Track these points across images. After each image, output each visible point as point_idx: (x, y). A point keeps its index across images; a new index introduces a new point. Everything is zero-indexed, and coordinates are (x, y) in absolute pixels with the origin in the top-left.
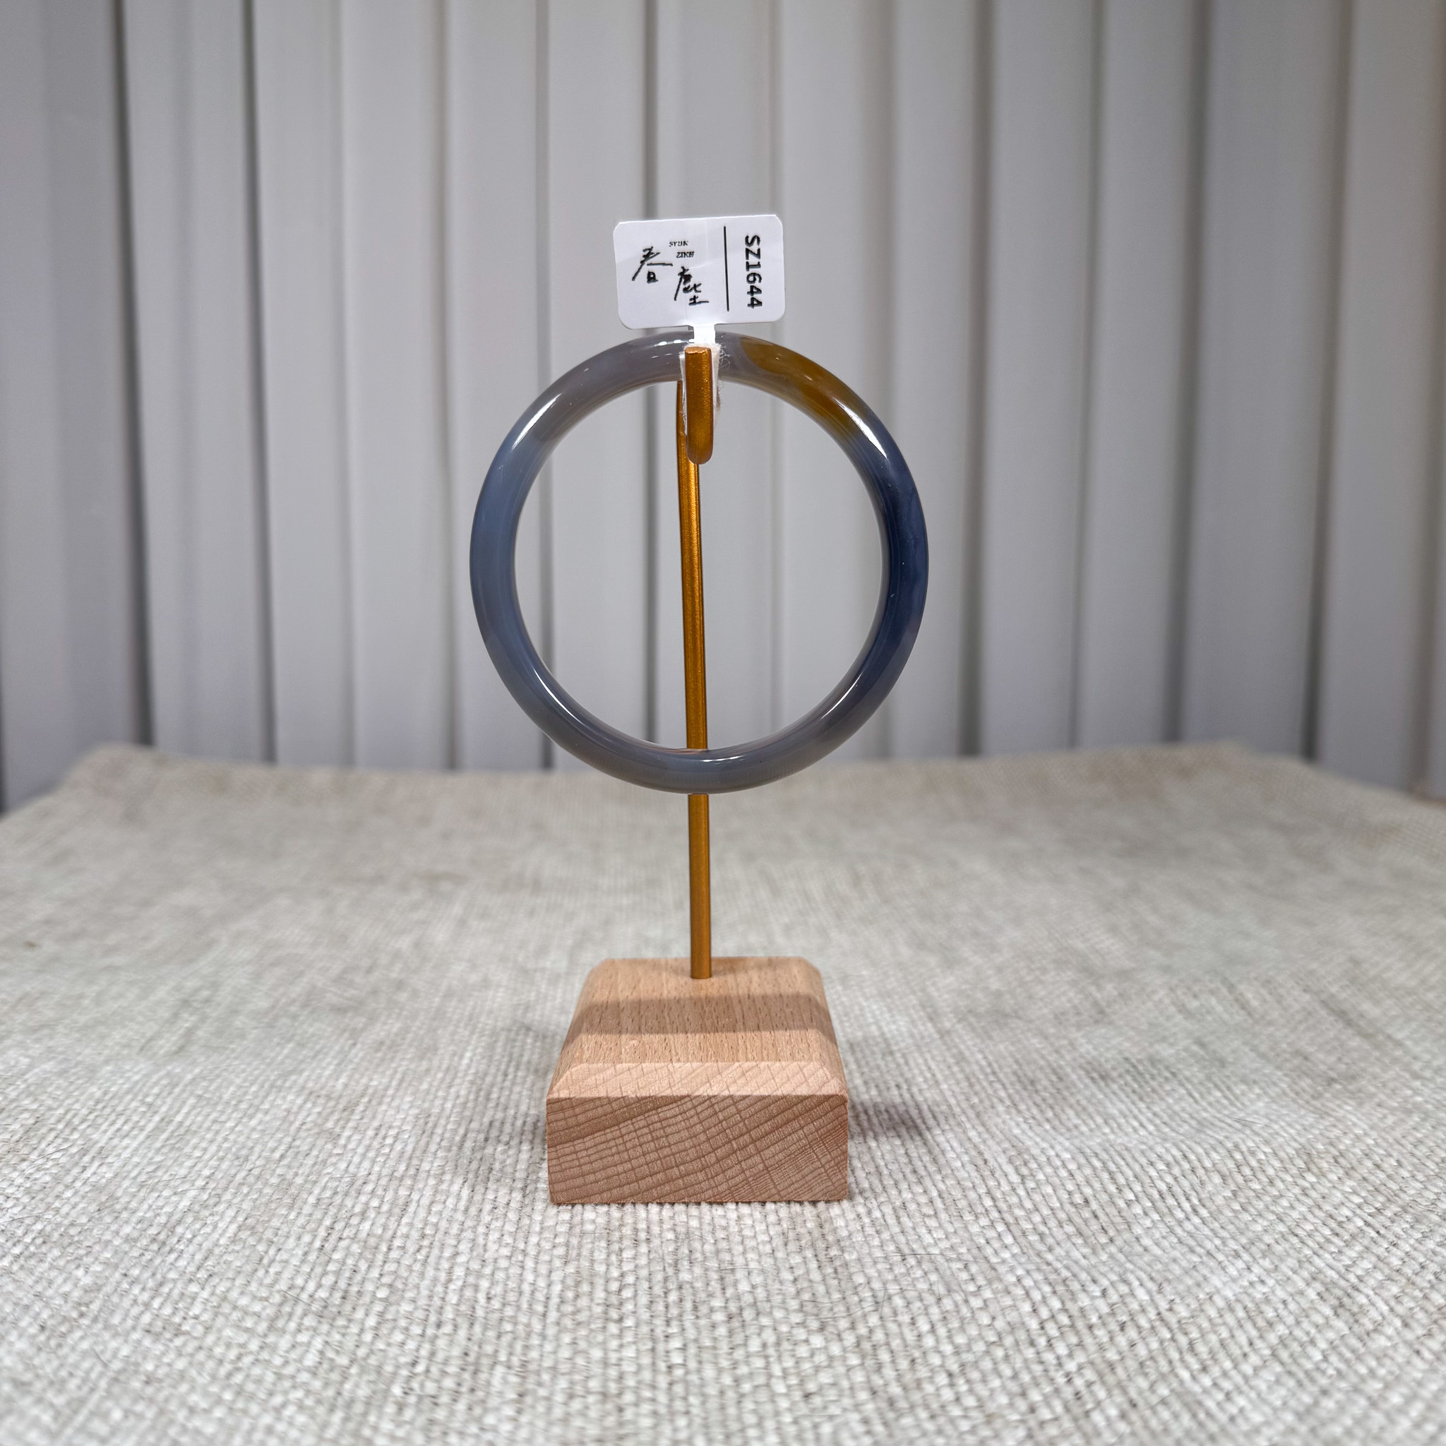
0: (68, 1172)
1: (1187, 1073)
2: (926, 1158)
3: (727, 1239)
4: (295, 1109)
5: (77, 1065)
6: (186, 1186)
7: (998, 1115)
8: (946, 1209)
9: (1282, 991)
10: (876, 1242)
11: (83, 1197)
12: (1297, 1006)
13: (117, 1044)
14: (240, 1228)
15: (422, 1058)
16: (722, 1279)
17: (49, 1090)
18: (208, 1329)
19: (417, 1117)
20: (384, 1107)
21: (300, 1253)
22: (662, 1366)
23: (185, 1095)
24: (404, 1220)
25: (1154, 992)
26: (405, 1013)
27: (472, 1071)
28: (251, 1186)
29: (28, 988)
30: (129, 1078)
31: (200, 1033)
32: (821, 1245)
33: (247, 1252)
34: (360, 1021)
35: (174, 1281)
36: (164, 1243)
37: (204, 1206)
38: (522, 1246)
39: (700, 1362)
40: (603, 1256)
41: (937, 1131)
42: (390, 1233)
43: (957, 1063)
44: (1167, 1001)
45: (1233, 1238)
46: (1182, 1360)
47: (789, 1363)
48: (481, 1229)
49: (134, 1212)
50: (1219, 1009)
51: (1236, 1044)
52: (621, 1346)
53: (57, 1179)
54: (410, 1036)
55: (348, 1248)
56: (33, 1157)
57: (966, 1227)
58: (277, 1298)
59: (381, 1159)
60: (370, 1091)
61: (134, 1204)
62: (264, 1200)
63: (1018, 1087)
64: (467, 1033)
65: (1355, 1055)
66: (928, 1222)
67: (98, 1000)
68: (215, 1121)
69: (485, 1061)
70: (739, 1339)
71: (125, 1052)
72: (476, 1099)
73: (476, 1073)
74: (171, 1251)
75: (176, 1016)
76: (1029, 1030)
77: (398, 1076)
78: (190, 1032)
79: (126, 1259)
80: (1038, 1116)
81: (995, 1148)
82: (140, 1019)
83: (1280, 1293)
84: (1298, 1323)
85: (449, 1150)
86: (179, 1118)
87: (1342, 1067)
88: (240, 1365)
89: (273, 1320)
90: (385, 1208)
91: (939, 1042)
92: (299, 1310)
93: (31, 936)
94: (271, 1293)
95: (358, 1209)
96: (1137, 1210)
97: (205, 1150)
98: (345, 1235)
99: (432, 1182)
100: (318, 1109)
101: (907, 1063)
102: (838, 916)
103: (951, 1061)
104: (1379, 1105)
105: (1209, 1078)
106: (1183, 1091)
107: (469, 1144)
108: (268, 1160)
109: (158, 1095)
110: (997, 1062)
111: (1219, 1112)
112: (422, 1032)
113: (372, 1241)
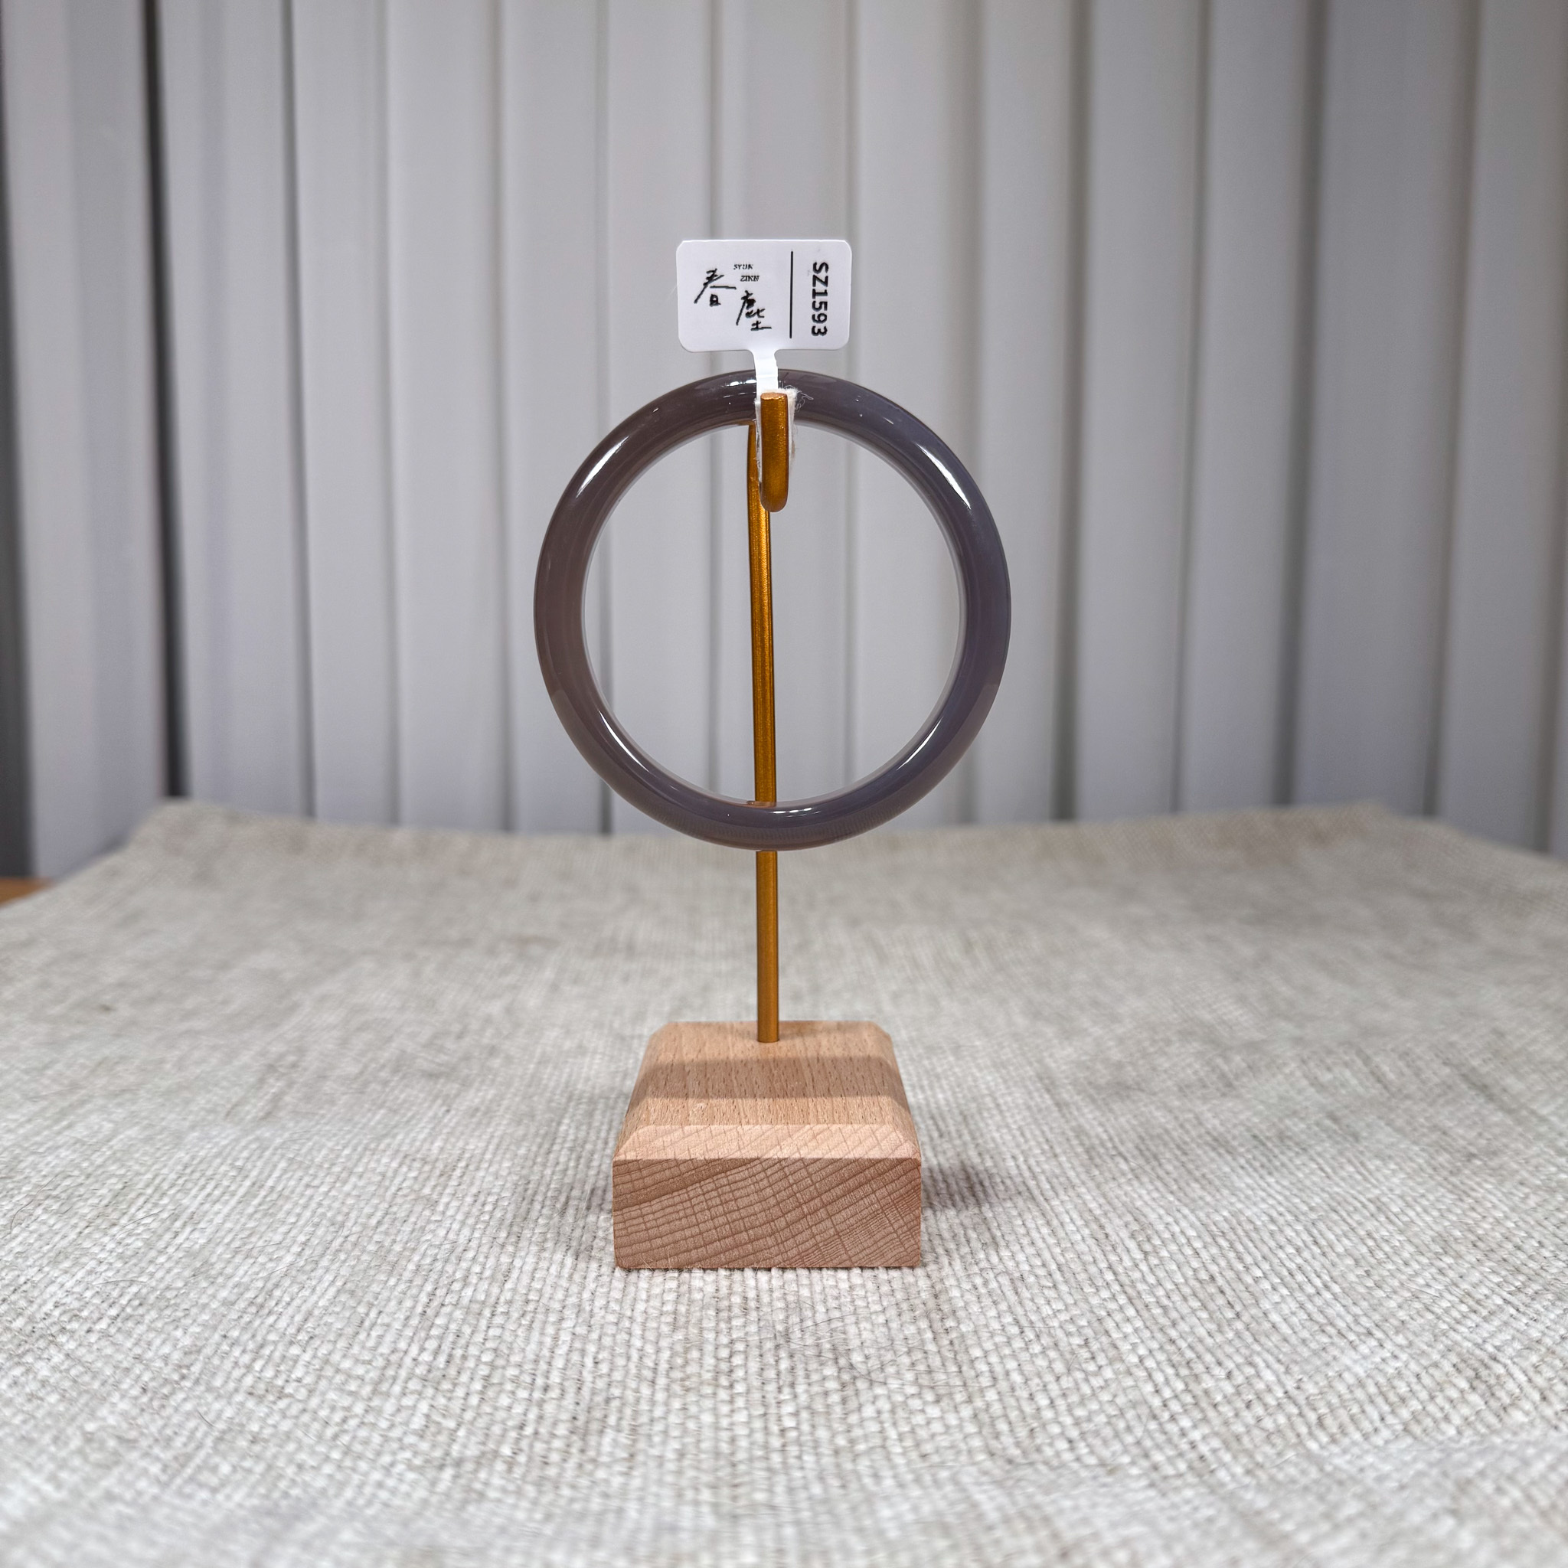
0: (160, 1237)
1: (1319, 1149)
2: (1045, 1230)
3: (839, 1308)
4: (390, 1174)
5: (161, 1133)
6: (282, 1253)
7: (1119, 1186)
8: (1066, 1282)
9: (1419, 1063)
10: (993, 1313)
11: (177, 1263)
12: (1436, 1080)
13: (203, 1109)
14: (338, 1292)
15: (519, 1123)
16: (834, 1349)
17: (137, 1155)
18: (311, 1392)
19: (516, 1185)
20: (481, 1173)
21: (402, 1317)
22: (775, 1429)
23: (276, 1158)
24: (509, 1285)
25: (1285, 1064)
26: (499, 1079)
27: (571, 1137)
28: (348, 1254)
29: (106, 1052)
30: (217, 1144)
31: (287, 1099)
32: (935, 1316)
33: (347, 1314)
34: (453, 1087)
35: (275, 1343)
36: (262, 1306)
37: (300, 1270)
38: (629, 1313)
39: (813, 1426)
40: (712, 1324)
41: (1055, 1203)
42: (492, 1300)
43: (1077, 1137)
44: (1298, 1074)
45: (1365, 1314)
46: (1311, 1434)
47: (906, 1429)
48: (586, 1295)
49: (230, 1277)
50: (1354, 1082)
51: (1370, 1118)
52: (732, 1411)
53: (149, 1245)
54: (505, 1103)
55: (450, 1314)
56: (124, 1221)
57: (1087, 1301)
58: (380, 1362)
59: (480, 1226)
60: (467, 1155)
61: (229, 1270)
62: (362, 1267)
63: (1142, 1162)
64: (564, 1100)
65: (1497, 1130)
66: (1046, 1292)
67: (180, 1065)
68: (308, 1186)
69: (584, 1127)
70: (853, 1404)
71: (211, 1117)
72: (576, 1167)
73: (575, 1141)
74: (270, 1313)
75: (262, 1081)
76: (1152, 1103)
77: (495, 1141)
78: (277, 1099)
79: (225, 1321)
80: (1162, 1189)
81: (1117, 1221)
82: (225, 1083)
83: (1413, 1366)
84: (1432, 1398)
85: (550, 1218)
86: (270, 1183)
87: (1483, 1142)
88: (346, 1427)
89: (377, 1383)
90: (488, 1273)
91: (1056, 1114)
92: (403, 1373)
93: (106, 999)
94: (374, 1356)
95: (459, 1275)
96: (1266, 1285)
97: (299, 1215)
98: (447, 1300)
99: (534, 1249)
100: (413, 1174)
101: (1023, 1134)
102: (949, 983)
103: (1071, 1134)
104: (1522, 1184)
105: (1341, 1153)
106: (1314, 1166)
107: (571, 1211)
108: (365, 1226)
109: (248, 1159)
110: (1118, 1135)
111: (1353, 1187)
112: (517, 1099)
113: (475, 1307)
